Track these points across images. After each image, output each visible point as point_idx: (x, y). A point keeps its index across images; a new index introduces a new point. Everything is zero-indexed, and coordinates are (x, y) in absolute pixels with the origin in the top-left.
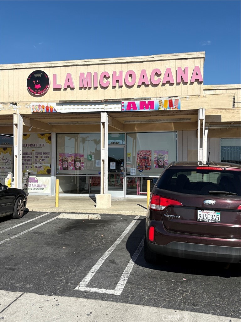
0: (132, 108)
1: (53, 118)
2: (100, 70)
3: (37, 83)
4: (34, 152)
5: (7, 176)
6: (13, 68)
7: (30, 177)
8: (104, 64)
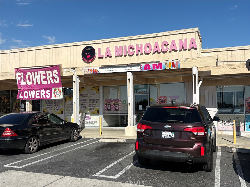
0: (147, 68)
1: (98, 77)
2: (128, 44)
3: (88, 55)
4: (88, 99)
5: (71, 115)
6: (73, 45)
7: (86, 116)
8: (131, 40)
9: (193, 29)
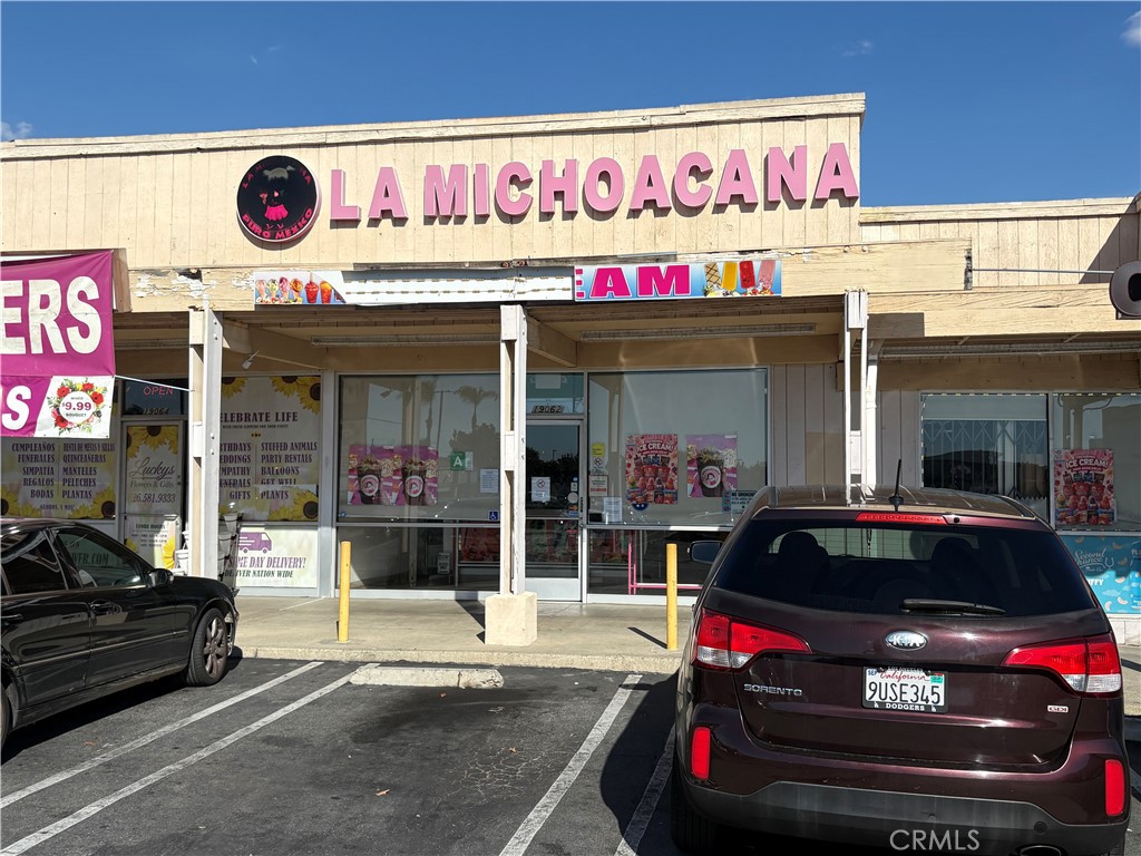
0: (610, 289)
1: (330, 325)
2: (497, 157)
3: (272, 202)
4: (260, 440)
5: (161, 526)
6: (189, 147)
7: (243, 530)
8: (512, 135)
9: (840, 97)
